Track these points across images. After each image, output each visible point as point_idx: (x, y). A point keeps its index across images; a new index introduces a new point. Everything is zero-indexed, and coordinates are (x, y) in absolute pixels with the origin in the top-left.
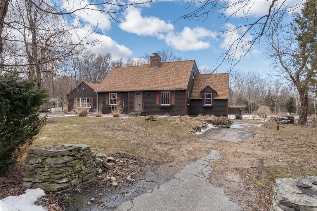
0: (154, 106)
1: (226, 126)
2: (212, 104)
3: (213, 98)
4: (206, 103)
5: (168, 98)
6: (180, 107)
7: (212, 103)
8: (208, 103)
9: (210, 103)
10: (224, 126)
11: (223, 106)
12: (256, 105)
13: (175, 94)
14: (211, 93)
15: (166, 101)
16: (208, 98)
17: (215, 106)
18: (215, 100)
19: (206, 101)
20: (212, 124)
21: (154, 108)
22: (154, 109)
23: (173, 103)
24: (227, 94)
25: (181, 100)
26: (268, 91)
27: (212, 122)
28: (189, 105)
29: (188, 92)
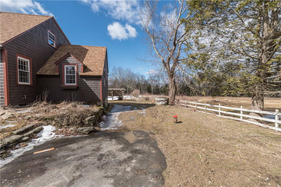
1: (86, 130)
2: (77, 83)
3: (78, 73)
4: (67, 83)
7: (78, 81)
8: (71, 82)
9: (74, 83)
10: (82, 130)
12: (131, 89)
14: (75, 66)
16: (70, 73)
17: (82, 87)
18: (82, 77)
19: (67, 78)
20: (54, 125)
24: (100, 69)
26: (138, 81)
27: (55, 121)
28: (29, 84)
29: (19, 57)
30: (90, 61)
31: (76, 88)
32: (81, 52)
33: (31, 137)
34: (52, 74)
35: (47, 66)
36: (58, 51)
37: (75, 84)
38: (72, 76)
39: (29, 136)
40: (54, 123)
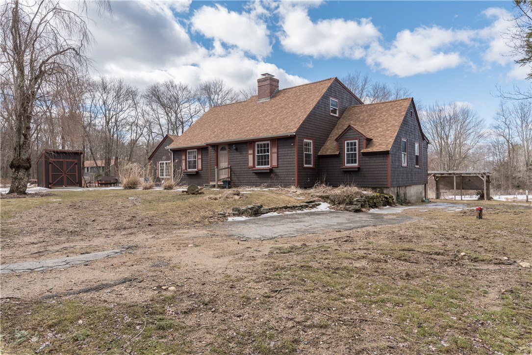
0: (246, 169)
1: (353, 208)
2: (359, 163)
3: (359, 150)
4: (348, 163)
5: (268, 154)
6: (287, 171)
7: (359, 161)
8: (352, 162)
9: (356, 163)
10: (350, 208)
11: (381, 167)
13: (278, 146)
14: (357, 141)
15: (263, 160)
16: (352, 151)
17: (364, 167)
18: (365, 154)
19: (347, 157)
20: (329, 203)
21: (246, 174)
22: (246, 177)
23: (275, 164)
24: (390, 140)
25: (288, 157)
27: (330, 199)
28: (311, 166)
29: (305, 140)
30: (380, 129)
31: (357, 169)
32: (370, 116)
33: (313, 207)
34: (333, 154)
35: (328, 144)
36: (341, 119)
37: (356, 165)
38: (353, 153)
39: (313, 205)
40: (329, 201)
